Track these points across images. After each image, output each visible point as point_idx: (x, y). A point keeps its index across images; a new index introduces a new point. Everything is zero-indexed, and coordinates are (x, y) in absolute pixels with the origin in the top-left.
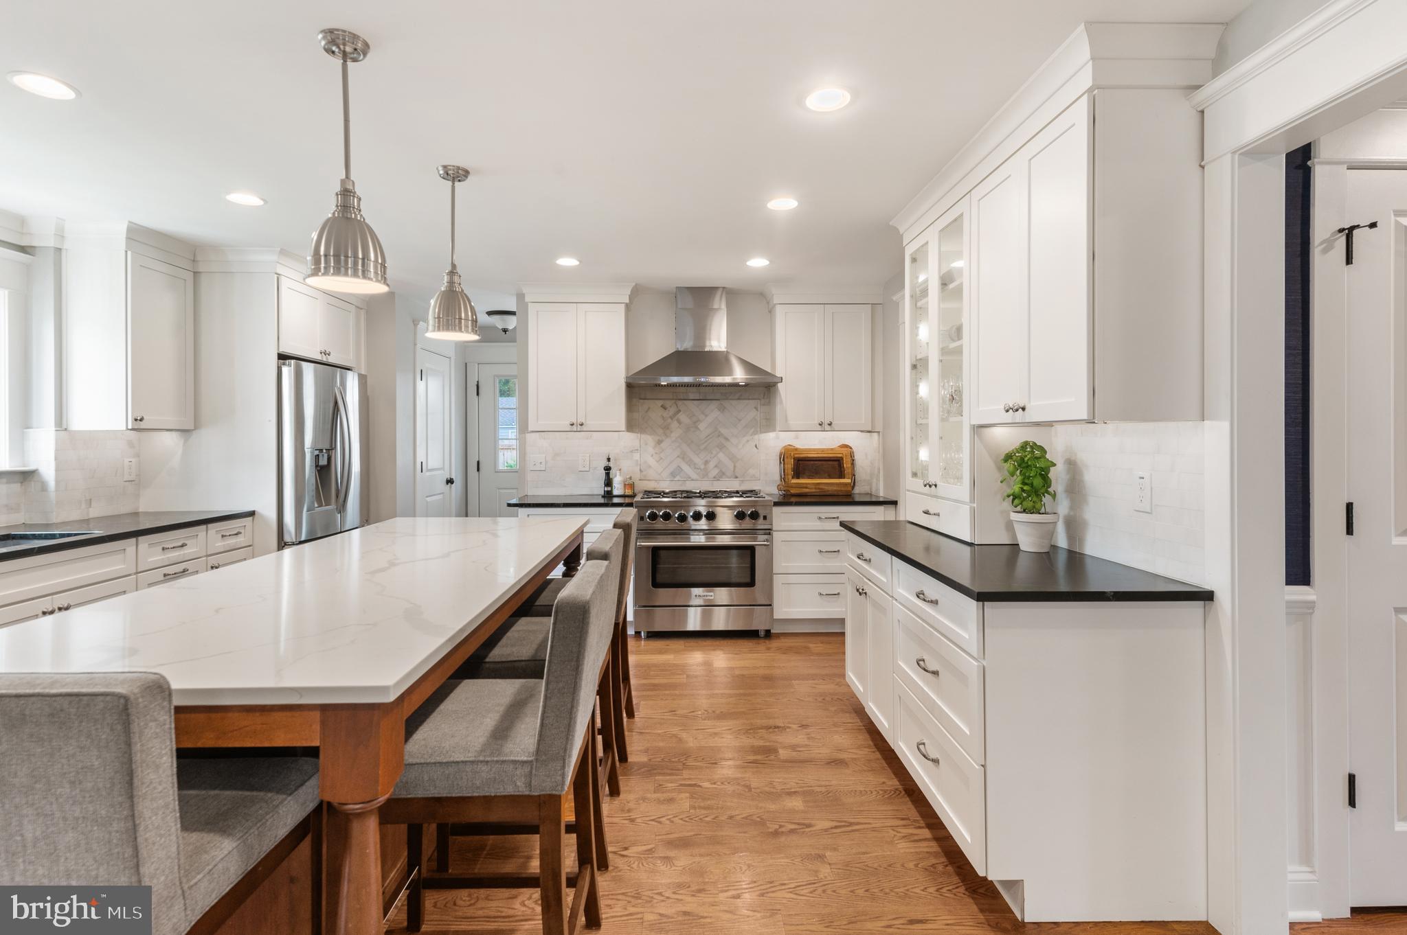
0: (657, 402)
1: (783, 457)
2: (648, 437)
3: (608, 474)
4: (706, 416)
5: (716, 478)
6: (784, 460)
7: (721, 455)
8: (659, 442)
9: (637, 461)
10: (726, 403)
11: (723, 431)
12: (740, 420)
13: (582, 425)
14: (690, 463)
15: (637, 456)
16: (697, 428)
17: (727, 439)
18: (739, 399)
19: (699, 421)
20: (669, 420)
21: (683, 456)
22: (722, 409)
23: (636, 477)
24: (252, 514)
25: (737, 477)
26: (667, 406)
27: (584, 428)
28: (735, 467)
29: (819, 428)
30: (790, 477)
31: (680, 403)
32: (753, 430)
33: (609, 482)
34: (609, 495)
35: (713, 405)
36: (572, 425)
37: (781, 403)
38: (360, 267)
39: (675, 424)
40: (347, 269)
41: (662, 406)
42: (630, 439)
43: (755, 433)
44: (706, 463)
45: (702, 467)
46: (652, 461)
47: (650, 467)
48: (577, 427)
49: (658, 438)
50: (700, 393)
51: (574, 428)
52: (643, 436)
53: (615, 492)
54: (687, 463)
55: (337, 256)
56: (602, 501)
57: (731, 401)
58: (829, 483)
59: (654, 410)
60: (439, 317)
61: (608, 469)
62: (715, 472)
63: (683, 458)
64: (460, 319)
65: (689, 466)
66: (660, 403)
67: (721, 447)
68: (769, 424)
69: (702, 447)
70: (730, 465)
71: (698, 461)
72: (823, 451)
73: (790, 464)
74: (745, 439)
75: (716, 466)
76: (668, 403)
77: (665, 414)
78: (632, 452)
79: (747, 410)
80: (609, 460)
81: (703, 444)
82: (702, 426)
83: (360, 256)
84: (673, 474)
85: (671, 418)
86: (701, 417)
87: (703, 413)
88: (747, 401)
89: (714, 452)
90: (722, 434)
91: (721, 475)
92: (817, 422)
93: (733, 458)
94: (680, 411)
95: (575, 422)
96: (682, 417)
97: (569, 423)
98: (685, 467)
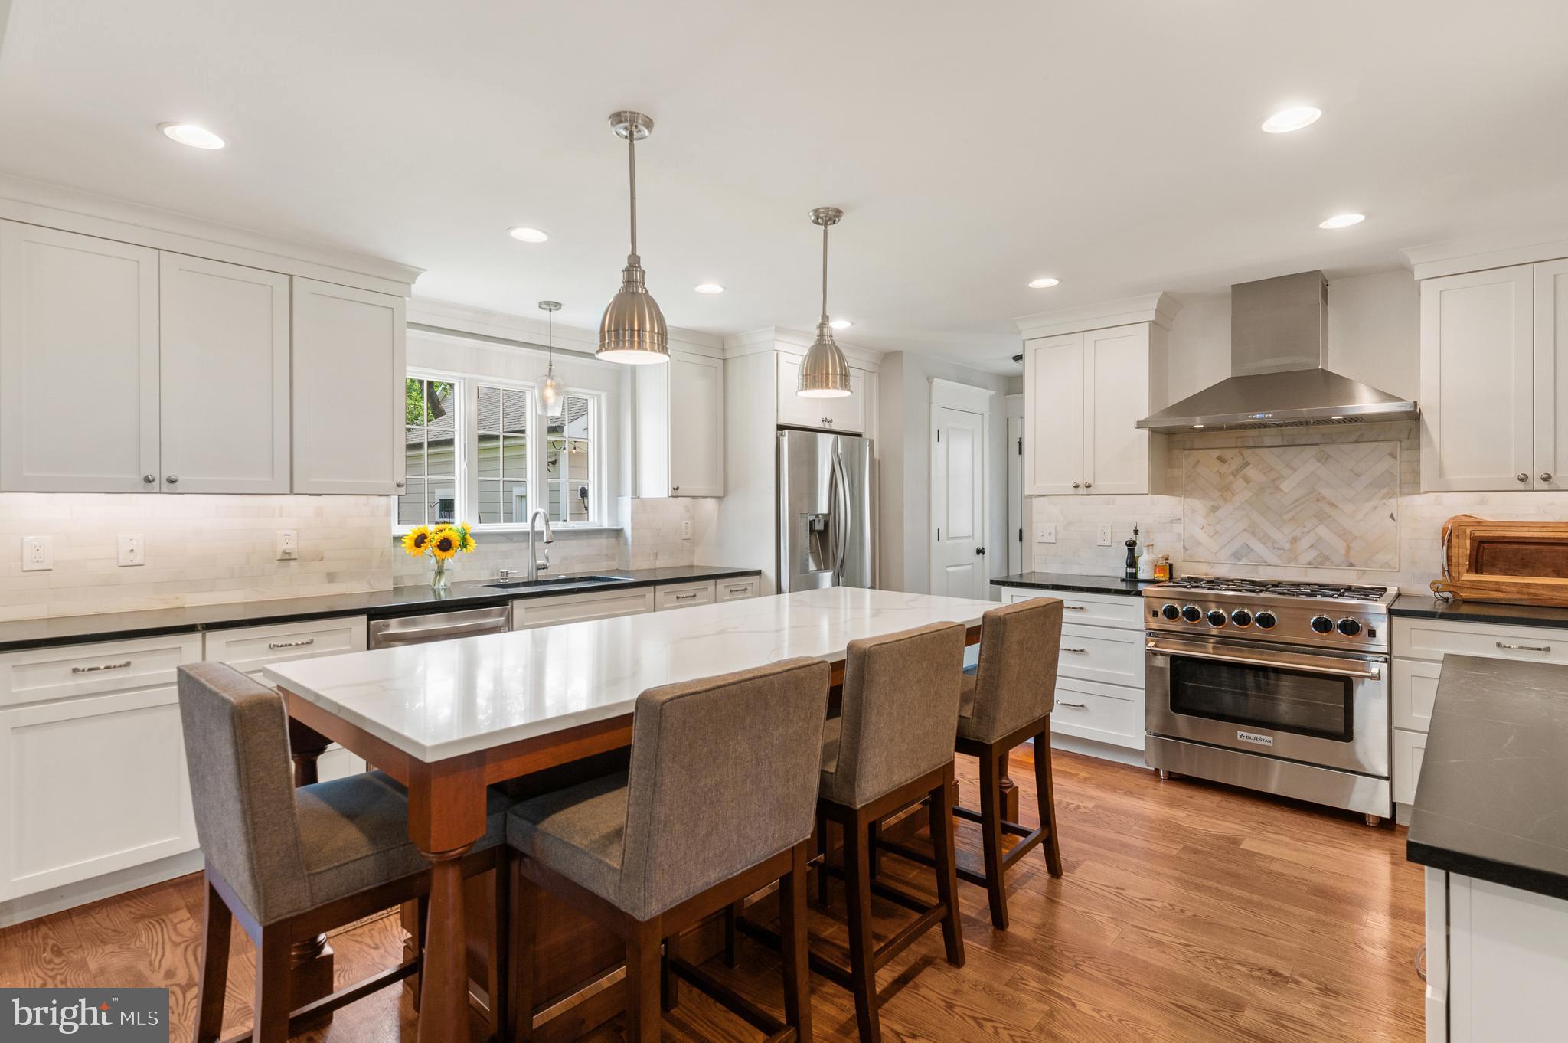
0: (1210, 452)
1: (1449, 537)
2: (1197, 501)
3: (1131, 551)
4: (1295, 470)
5: (1312, 565)
6: (1450, 540)
7: (1322, 530)
8: (1215, 509)
9: (1180, 534)
10: (1331, 450)
11: (1325, 492)
12: (1359, 475)
13: (1089, 486)
14: (1265, 539)
15: (1178, 528)
16: (1278, 489)
17: (1332, 505)
18: (1357, 441)
19: (1281, 477)
20: (1231, 478)
21: (1253, 530)
22: (1324, 459)
23: (1176, 559)
24: (758, 573)
25: (1352, 565)
26: (1228, 458)
27: (1092, 491)
28: (1349, 548)
29: (1521, 485)
30: (1463, 570)
31: (1247, 452)
32: (1385, 489)
33: (1132, 562)
34: (1132, 579)
36: (1077, 486)
37: (1430, 443)
39: (1239, 483)
41: (1219, 458)
42: (1167, 505)
43: (1391, 495)
44: (1295, 540)
45: (1287, 546)
46: (1202, 536)
47: (1199, 544)
48: (1083, 488)
49: (1213, 503)
50: (1282, 435)
51: (1080, 491)
52: (1188, 500)
53: (1141, 576)
54: (1259, 540)
56: (1123, 586)
57: (1341, 446)
59: (1206, 464)
60: (806, 375)
61: (1131, 545)
62: (1311, 555)
63: (1253, 533)
64: (827, 374)
65: (1264, 544)
66: (1216, 453)
67: (1322, 518)
68: (1411, 483)
69: (1287, 517)
70: (1340, 546)
71: (1281, 537)
73: (1463, 549)
74: (1368, 506)
75: (1312, 547)
76: (1228, 454)
77: (1224, 469)
78: (1171, 522)
79: (1374, 459)
80: (1136, 532)
81: (1289, 511)
82: (1285, 486)
84: (1236, 555)
85: (1234, 474)
86: (1285, 472)
87: (1288, 465)
88: (1374, 444)
89: (1309, 525)
90: (1324, 498)
91: (1322, 561)
92: (1514, 476)
93: (1344, 535)
94: (1247, 464)
95: (1080, 482)
96: (1251, 472)
97: (1071, 484)
98: (1258, 547)
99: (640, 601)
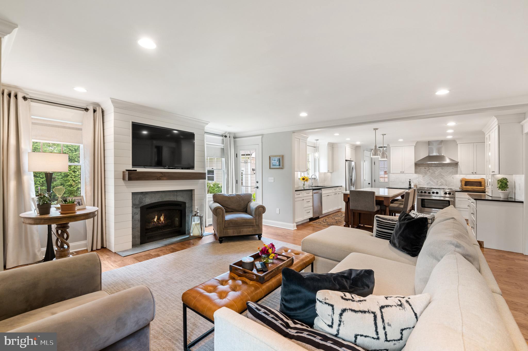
1: (461, 181)
2: (421, 175)
3: (410, 183)
4: (438, 170)
5: (441, 185)
6: (462, 181)
7: (442, 180)
8: (424, 176)
9: (418, 180)
10: (443, 167)
11: (443, 174)
12: (448, 171)
13: (403, 172)
14: (433, 181)
15: (417, 179)
16: (435, 173)
17: (444, 176)
18: (447, 166)
19: (435, 171)
21: (431, 180)
22: (442, 169)
23: (417, 184)
24: (342, 186)
25: (447, 185)
26: (426, 168)
28: (446, 183)
29: (472, 174)
30: (464, 186)
32: (452, 174)
33: (410, 185)
34: (410, 188)
35: (440, 168)
37: (460, 168)
41: (425, 168)
42: (416, 176)
43: (453, 175)
44: (437, 181)
45: (436, 182)
46: (422, 181)
47: (421, 182)
48: (402, 172)
50: (435, 165)
52: (419, 175)
53: (412, 187)
58: (479, 188)
59: (422, 169)
61: (410, 182)
62: (440, 184)
66: (424, 167)
67: (442, 178)
68: (456, 173)
69: (436, 178)
71: (435, 181)
72: (475, 180)
73: (464, 183)
74: (449, 176)
75: (440, 182)
76: (426, 167)
77: (425, 170)
78: (416, 178)
79: (450, 169)
80: (410, 180)
82: (436, 173)
84: (428, 184)
85: (427, 171)
86: (436, 171)
87: (436, 170)
88: (450, 167)
89: (440, 179)
91: (442, 185)
92: (471, 172)
93: (445, 181)
94: (430, 169)
95: (401, 171)
96: (430, 170)
97: (400, 172)
98: (431, 182)
99: (331, 190)
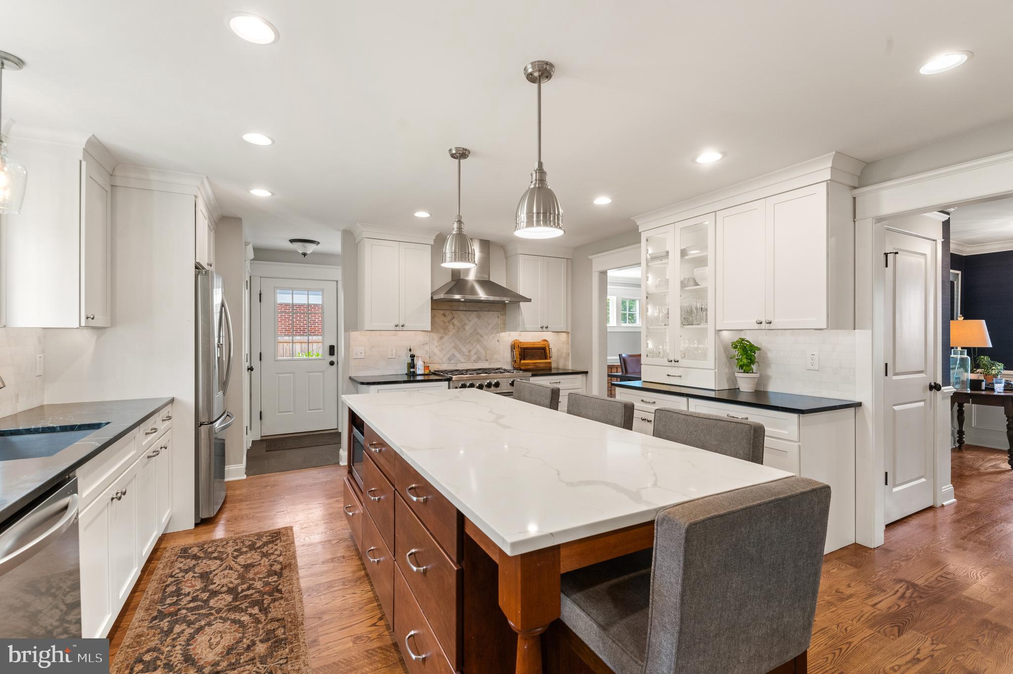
0: (440, 311)
1: (513, 347)
2: (435, 334)
3: (413, 360)
4: (470, 321)
5: (476, 361)
6: (513, 349)
7: (478, 347)
8: (441, 338)
9: (427, 351)
10: (481, 313)
11: (480, 331)
12: (489, 324)
14: (460, 351)
15: (427, 347)
16: (464, 329)
17: (482, 336)
18: (488, 311)
19: (466, 324)
20: (448, 323)
21: (456, 347)
22: (479, 317)
23: (430, 362)
24: (172, 401)
25: (487, 360)
26: (447, 314)
27: (404, 328)
28: (486, 353)
30: (516, 359)
31: (454, 312)
32: (496, 330)
34: (414, 374)
35: (474, 314)
36: (396, 326)
37: (522, 314)
38: (556, 221)
39: (451, 326)
40: (550, 222)
42: (422, 336)
43: (498, 332)
44: (470, 351)
45: (467, 354)
46: (436, 351)
47: (435, 354)
48: (400, 327)
49: (440, 335)
50: (466, 306)
51: (397, 328)
52: (431, 334)
54: (458, 351)
55: (545, 213)
56: (406, 378)
57: (484, 312)
61: (412, 356)
62: (474, 357)
63: (456, 349)
65: (460, 353)
66: (442, 312)
67: (478, 341)
68: (504, 327)
69: (467, 341)
70: (483, 352)
71: (465, 350)
72: (534, 343)
73: (517, 352)
74: (492, 336)
75: (475, 353)
76: (447, 313)
77: (446, 320)
78: (424, 344)
79: (493, 318)
80: (410, 350)
81: (468, 339)
82: (467, 328)
83: (557, 213)
84: (450, 359)
86: (467, 322)
87: (468, 319)
88: (493, 313)
89: (474, 345)
90: (479, 333)
91: (478, 359)
92: (540, 326)
93: (485, 348)
94: (454, 318)
95: (397, 323)
96: (455, 321)
97: (394, 324)
98: (457, 354)
